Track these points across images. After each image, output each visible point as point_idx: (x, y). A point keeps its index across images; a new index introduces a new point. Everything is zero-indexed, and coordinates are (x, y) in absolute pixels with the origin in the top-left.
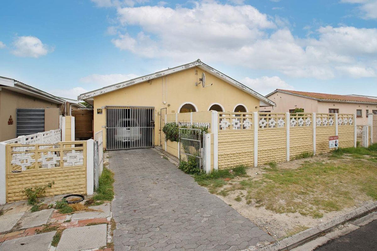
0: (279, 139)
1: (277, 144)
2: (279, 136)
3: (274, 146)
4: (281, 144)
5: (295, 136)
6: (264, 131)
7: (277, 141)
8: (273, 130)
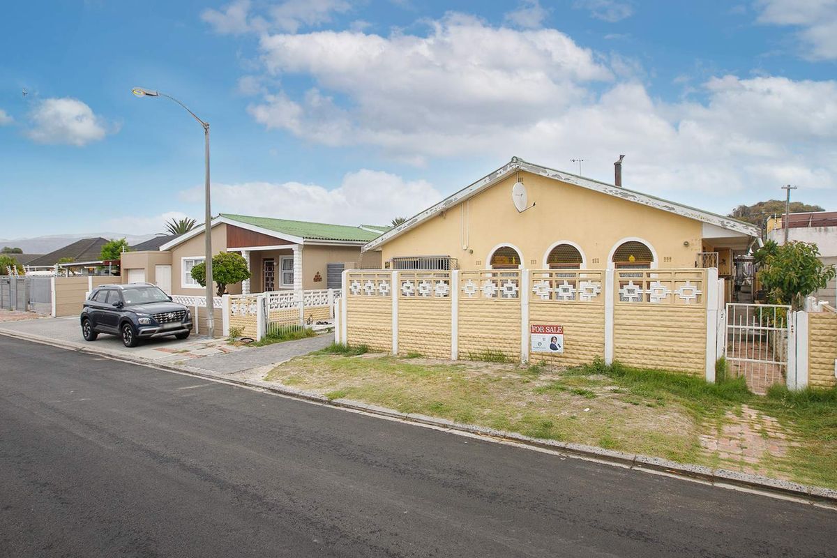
0: (437, 317)
1: (432, 326)
2: (438, 312)
3: (428, 327)
4: (441, 327)
5: (474, 316)
6: (409, 301)
7: (433, 320)
8: (425, 301)
